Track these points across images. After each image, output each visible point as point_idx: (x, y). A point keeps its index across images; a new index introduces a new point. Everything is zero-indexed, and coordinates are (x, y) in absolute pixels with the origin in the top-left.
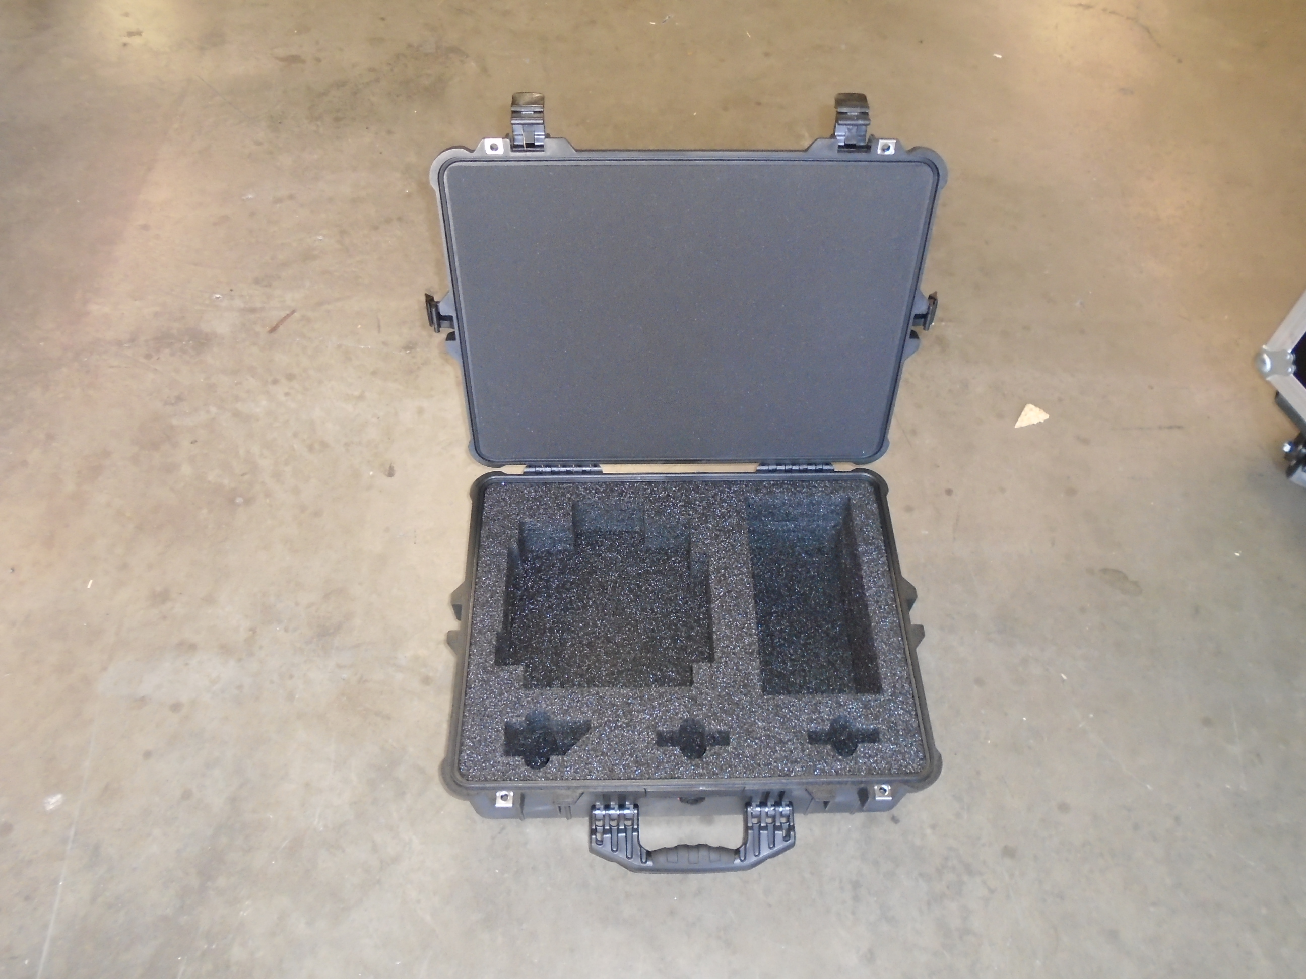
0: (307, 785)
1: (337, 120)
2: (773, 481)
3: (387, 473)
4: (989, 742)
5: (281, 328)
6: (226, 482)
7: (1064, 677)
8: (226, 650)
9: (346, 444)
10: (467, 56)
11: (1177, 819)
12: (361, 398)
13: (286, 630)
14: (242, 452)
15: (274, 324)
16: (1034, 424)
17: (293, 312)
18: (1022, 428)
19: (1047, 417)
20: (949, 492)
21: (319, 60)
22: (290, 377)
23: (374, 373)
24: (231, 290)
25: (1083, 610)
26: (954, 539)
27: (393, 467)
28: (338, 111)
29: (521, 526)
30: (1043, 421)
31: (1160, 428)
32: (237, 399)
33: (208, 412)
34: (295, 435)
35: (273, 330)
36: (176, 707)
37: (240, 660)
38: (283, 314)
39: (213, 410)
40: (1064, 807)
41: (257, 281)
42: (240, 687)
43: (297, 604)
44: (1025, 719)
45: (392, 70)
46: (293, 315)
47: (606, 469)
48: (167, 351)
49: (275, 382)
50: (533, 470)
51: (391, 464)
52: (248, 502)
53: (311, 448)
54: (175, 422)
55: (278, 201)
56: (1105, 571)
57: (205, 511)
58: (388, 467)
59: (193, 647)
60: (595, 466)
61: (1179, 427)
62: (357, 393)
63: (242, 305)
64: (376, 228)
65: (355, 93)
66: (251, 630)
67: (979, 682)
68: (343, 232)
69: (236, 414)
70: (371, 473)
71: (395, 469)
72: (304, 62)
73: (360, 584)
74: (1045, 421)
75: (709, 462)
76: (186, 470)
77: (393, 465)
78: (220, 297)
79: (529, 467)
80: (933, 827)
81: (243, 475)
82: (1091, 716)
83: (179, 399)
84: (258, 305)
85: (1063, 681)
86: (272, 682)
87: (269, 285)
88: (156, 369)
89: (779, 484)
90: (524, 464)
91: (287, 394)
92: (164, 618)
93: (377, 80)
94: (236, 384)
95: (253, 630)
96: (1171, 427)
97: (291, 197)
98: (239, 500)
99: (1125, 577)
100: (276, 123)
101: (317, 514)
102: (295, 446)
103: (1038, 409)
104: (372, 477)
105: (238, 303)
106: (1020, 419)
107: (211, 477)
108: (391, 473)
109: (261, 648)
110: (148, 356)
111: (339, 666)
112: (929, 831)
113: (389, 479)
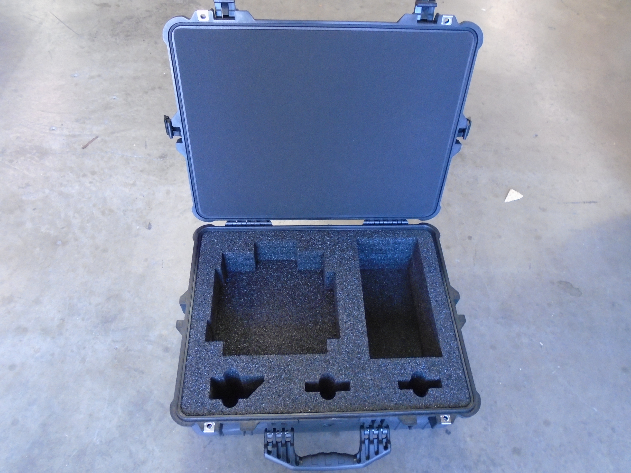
0: (91, 415)
1: (127, 36)
2: (373, 230)
3: (147, 227)
4: (501, 383)
5: (90, 146)
6: (52, 232)
7: (542, 344)
8: (45, 332)
9: (124, 211)
10: (200, 5)
11: (613, 429)
12: (134, 184)
13: (83, 320)
14: (62, 215)
15: (86, 143)
16: (515, 200)
17: (97, 137)
18: (508, 203)
19: (522, 196)
20: (470, 238)
21: (118, 6)
22: (93, 173)
23: (142, 171)
24: (62, 125)
25: (549, 305)
26: (474, 264)
28: (128, 31)
29: (223, 256)
30: (520, 199)
31: (584, 202)
32: (61, 185)
33: (44, 192)
34: (94, 205)
35: (85, 147)
36: (12, 367)
37: (53, 338)
38: (91, 138)
39: (47, 191)
40: (547, 423)
41: (77, 121)
42: (53, 355)
43: (90, 304)
44: (521, 369)
45: (158, 11)
46: (97, 139)
47: (275, 223)
48: (23, 158)
49: (84, 176)
50: (231, 224)
51: (150, 222)
52: (64, 244)
53: (103, 213)
54: (24, 198)
55: (92, 77)
56: (560, 282)
57: (38, 249)
58: (148, 224)
59: (25, 330)
60: (268, 221)
61: (595, 202)
62: (131, 182)
63: (68, 133)
64: (147, 93)
65: (137, 23)
66: (61, 319)
67: (493, 347)
68: (128, 94)
69: (61, 194)
70: (138, 227)
71: (152, 225)
72: (110, 6)
73: (129, 292)
74: (521, 198)
75: (335, 218)
76: (29, 225)
77: (151, 223)
78: (55, 129)
79: (229, 222)
80: (471, 436)
81: (63, 228)
82: (559, 367)
83: (28, 185)
84: (77, 133)
85: (541, 346)
86: (72, 351)
87: (84, 123)
88: (15, 169)
89: (376, 232)
90: (226, 220)
91: (91, 183)
92: (9, 312)
93: (150, 16)
94: (62, 177)
95: (63, 320)
96: (590, 202)
97: (99, 76)
98: (59, 243)
99: (572, 286)
100: (93, 37)
101: (105, 251)
102: (94, 212)
103: (517, 192)
104: (138, 229)
105: (66, 132)
106: (507, 198)
107: (43, 230)
108: (149, 227)
109: (67, 330)
110: (11, 161)
111: (114, 341)
112: (468, 439)
113: (149, 230)
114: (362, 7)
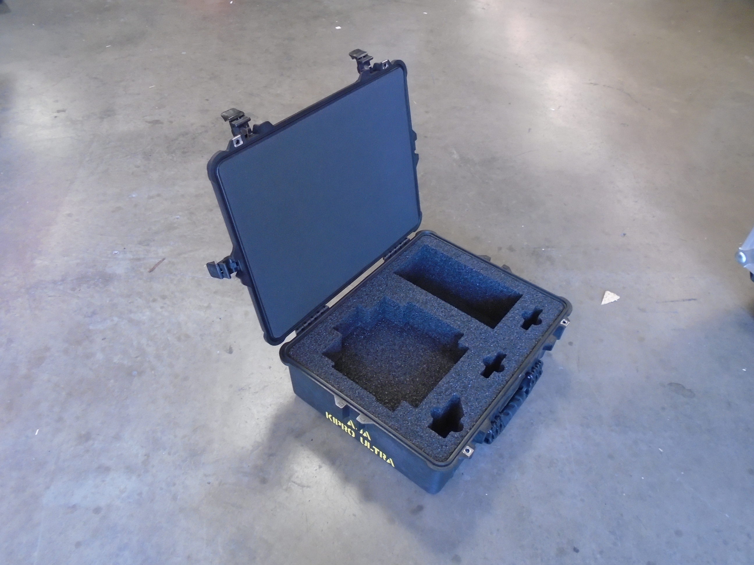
0: (189, 557)
1: (184, 153)
3: (228, 352)
4: (624, 494)
5: (157, 269)
6: (125, 362)
7: (661, 451)
8: (130, 469)
9: (201, 335)
10: (257, 118)
11: (748, 535)
12: (209, 307)
13: (169, 454)
14: (135, 343)
15: (152, 267)
16: (612, 302)
17: (164, 259)
18: (605, 305)
19: (618, 297)
20: (571, 344)
21: (171, 122)
22: (164, 297)
23: (216, 293)
24: (125, 248)
25: (663, 409)
26: (579, 371)
27: (232, 348)
28: (184, 148)
30: (617, 300)
31: (684, 300)
32: (131, 312)
33: (112, 320)
34: (169, 331)
35: (151, 271)
36: (97, 510)
37: (139, 476)
38: (157, 261)
39: (116, 319)
40: (678, 533)
41: (140, 243)
42: (140, 494)
43: (175, 436)
44: (643, 478)
45: (214, 126)
46: (164, 261)
48: (85, 285)
49: (154, 301)
51: (230, 346)
52: (141, 373)
53: (179, 339)
54: (91, 327)
55: (150, 198)
56: (671, 384)
57: (112, 381)
58: (228, 348)
59: (107, 469)
61: (695, 300)
62: (206, 305)
63: (132, 257)
64: (211, 210)
65: (194, 139)
66: (145, 455)
67: (611, 457)
68: (192, 213)
69: (131, 321)
70: (218, 352)
71: (233, 349)
72: (162, 123)
73: (216, 421)
74: (618, 300)
76: (100, 356)
77: (231, 346)
78: (117, 253)
80: (601, 552)
81: (137, 357)
82: (683, 473)
83: (94, 313)
84: (142, 256)
85: (661, 453)
86: (161, 489)
87: (148, 245)
88: (78, 297)
91: (162, 307)
92: (87, 451)
93: (206, 131)
94: (130, 303)
95: (147, 455)
96: (690, 300)
97: (159, 195)
98: (135, 373)
99: (683, 387)
100: (147, 156)
101: (186, 379)
102: (169, 338)
103: (613, 294)
104: (219, 354)
105: (129, 256)
106: (603, 300)
107: (116, 360)
108: (230, 351)
109: (153, 466)
110: (73, 289)
111: (206, 475)
112: (598, 556)
113: (230, 355)
114: (427, 112)
